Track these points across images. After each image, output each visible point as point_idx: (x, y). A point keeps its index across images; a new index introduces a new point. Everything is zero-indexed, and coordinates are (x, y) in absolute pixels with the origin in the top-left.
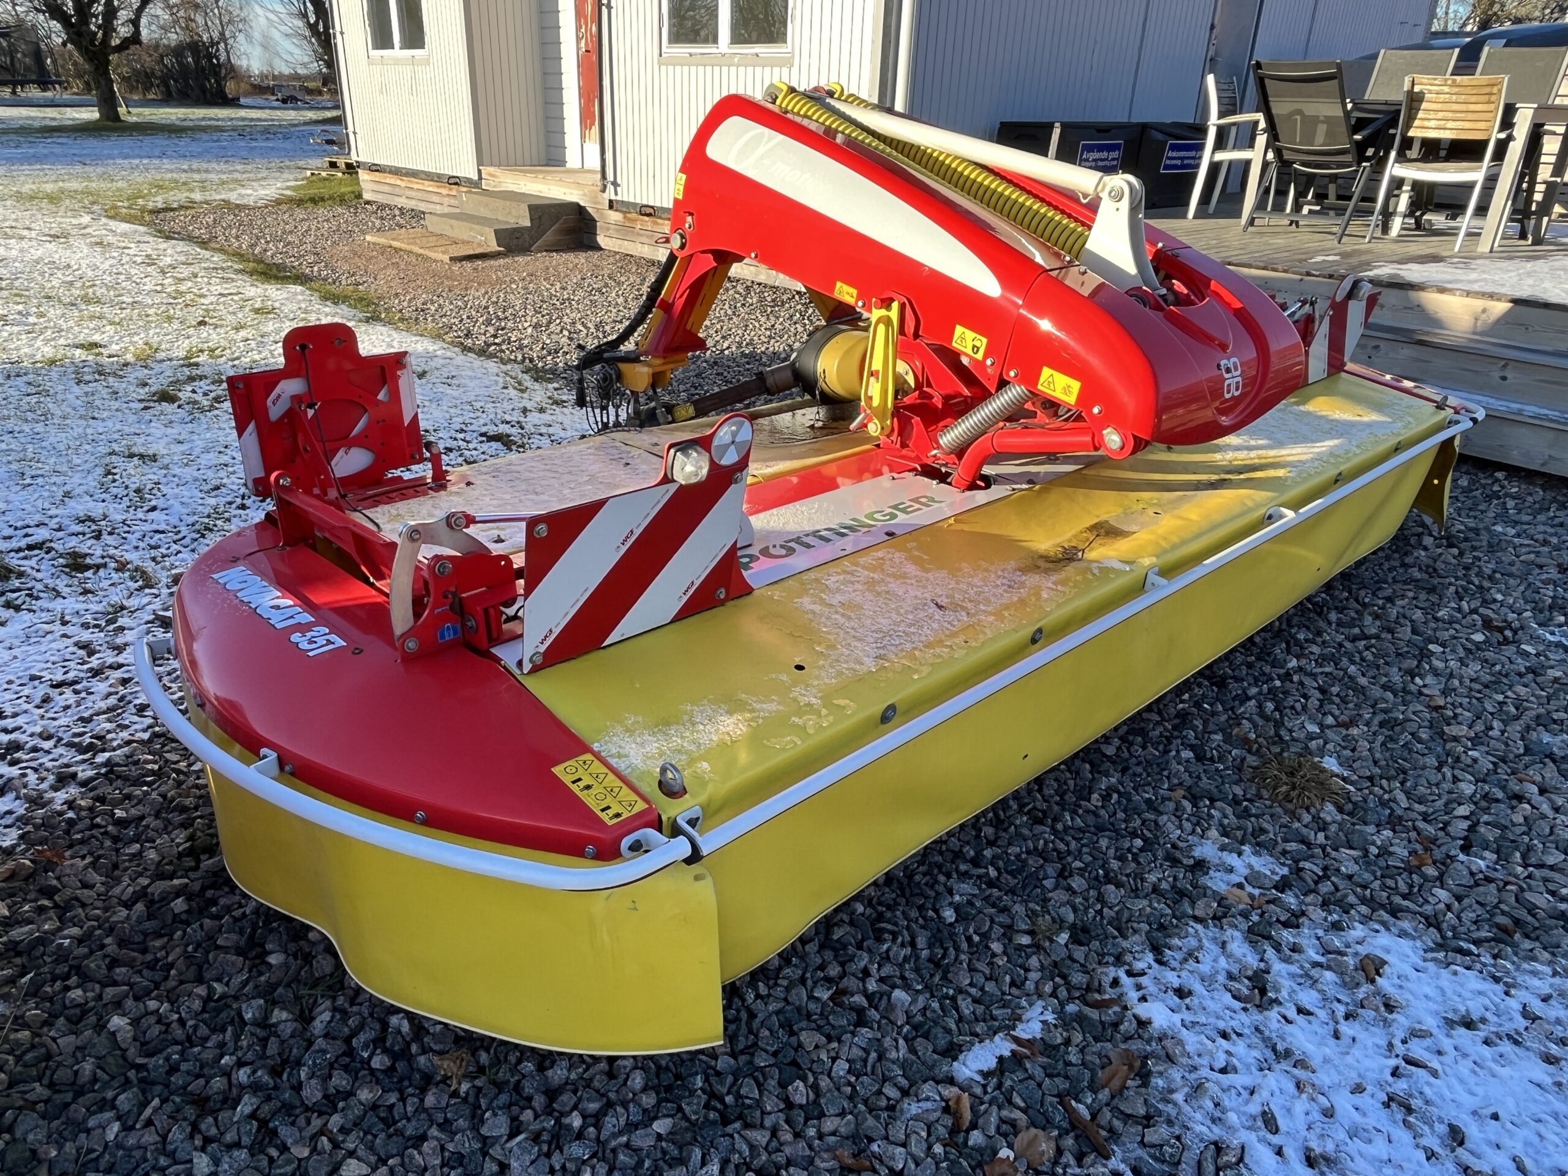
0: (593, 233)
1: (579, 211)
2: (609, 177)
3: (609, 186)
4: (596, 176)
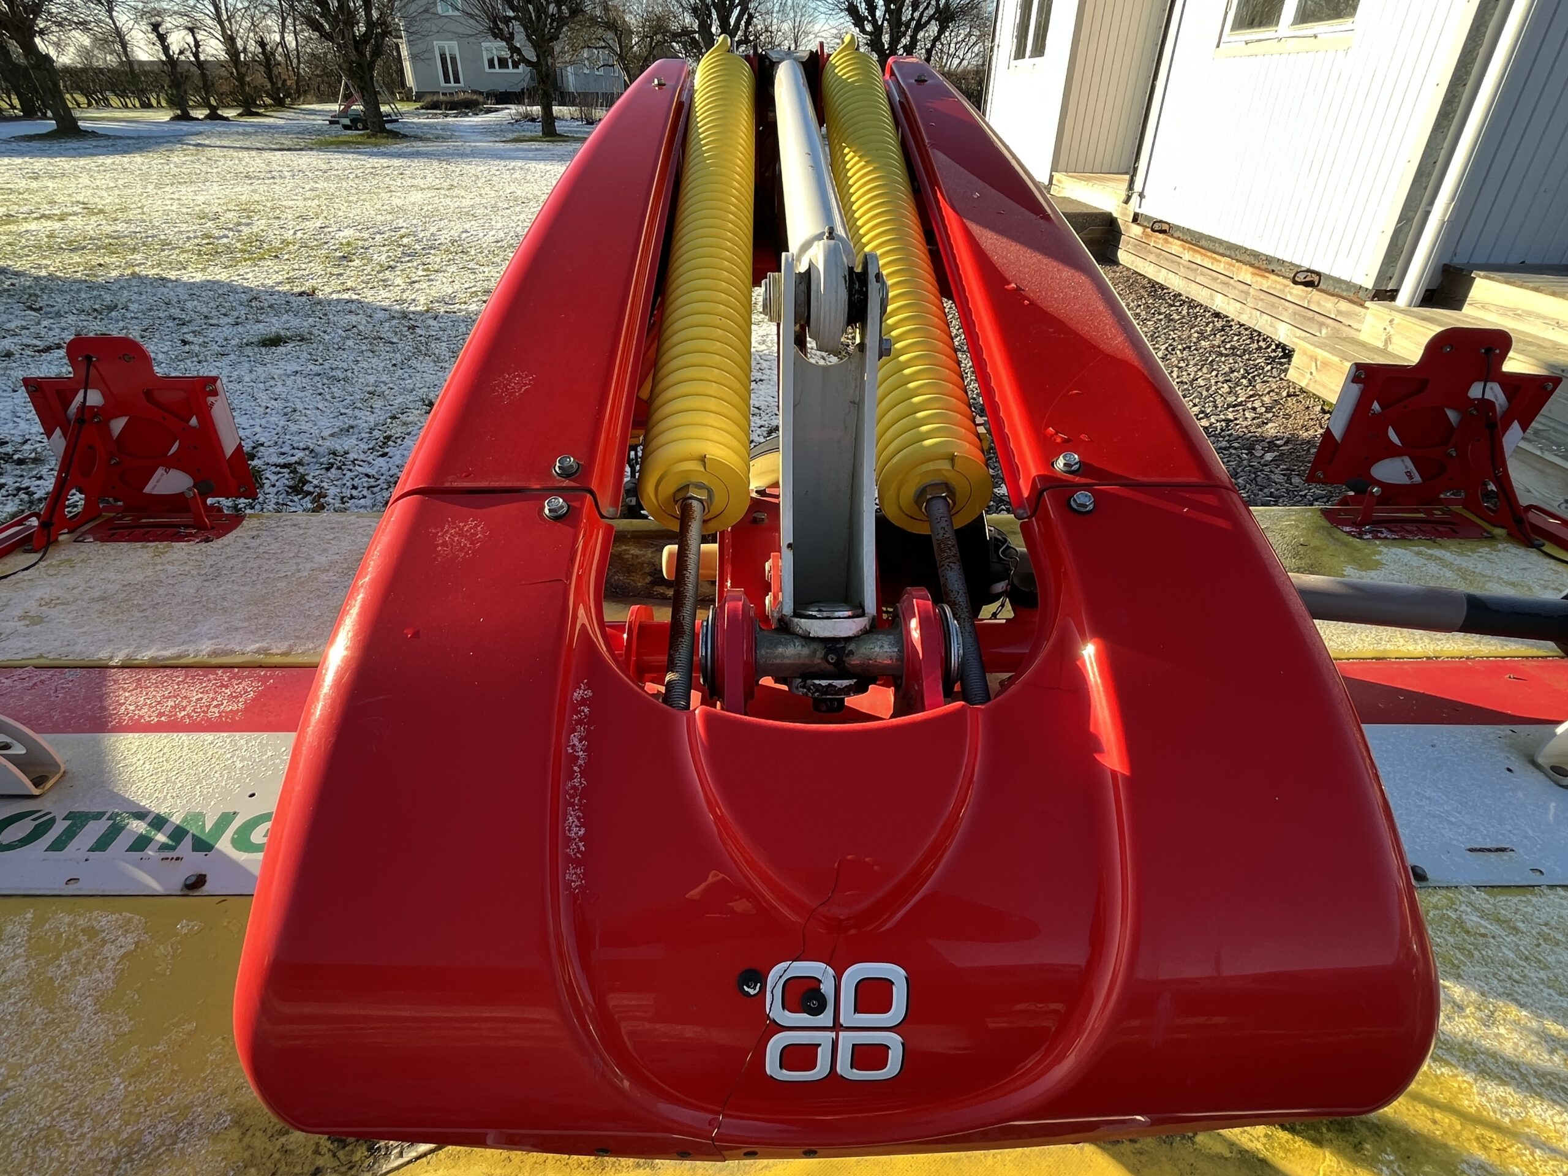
0: (1117, 246)
1: (1111, 222)
2: (1138, 187)
3: (1135, 198)
4: (1126, 185)
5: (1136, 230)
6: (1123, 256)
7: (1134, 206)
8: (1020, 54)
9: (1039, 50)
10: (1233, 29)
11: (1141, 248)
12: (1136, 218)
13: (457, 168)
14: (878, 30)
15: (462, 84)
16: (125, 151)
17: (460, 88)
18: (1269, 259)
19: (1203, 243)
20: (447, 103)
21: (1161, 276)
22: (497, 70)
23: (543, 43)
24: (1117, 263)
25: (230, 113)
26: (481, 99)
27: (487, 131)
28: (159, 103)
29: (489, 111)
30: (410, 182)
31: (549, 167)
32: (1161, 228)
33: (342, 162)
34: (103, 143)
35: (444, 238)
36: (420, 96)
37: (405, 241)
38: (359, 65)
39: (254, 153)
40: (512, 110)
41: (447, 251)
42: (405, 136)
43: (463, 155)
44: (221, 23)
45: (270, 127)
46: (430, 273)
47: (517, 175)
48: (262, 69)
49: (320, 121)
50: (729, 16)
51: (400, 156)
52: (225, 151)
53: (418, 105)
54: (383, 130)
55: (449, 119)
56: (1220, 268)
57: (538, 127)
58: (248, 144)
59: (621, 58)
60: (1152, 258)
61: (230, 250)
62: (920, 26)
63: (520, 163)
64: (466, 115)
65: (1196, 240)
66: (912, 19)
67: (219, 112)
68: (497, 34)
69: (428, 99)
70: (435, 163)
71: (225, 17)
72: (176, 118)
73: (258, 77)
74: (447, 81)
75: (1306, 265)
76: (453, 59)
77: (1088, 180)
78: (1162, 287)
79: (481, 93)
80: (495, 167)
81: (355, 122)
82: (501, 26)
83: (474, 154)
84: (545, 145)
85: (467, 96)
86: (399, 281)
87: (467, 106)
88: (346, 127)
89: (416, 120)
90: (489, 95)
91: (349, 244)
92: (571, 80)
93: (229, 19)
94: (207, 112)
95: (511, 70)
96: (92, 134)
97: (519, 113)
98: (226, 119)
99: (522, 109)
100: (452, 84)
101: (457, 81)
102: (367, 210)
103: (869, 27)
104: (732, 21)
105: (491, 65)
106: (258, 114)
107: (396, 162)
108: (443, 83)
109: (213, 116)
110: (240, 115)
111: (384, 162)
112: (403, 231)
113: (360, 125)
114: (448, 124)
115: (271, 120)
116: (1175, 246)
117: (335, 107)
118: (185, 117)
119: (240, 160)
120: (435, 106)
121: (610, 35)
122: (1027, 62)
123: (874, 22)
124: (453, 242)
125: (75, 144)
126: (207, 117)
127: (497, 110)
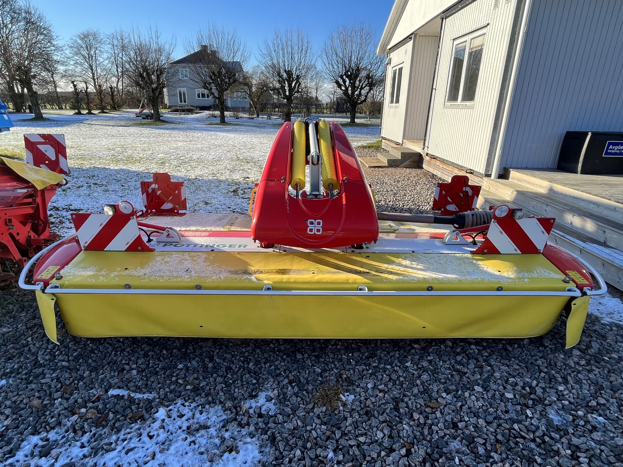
0: (422, 162)
1: (420, 155)
2: (426, 145)
3: (426, 148)
4: (423, 144)
5: (428, 158)
6: (424, 166)
7: (426, 150)
8: (392, 102)
9: (397, 101)
10: (448, 100)
11: (429, 163)
12: (427, 154)
13: (191, 134)
14: (347, 89)
15: (187, 103)
16: (62, 126)
17: (187, 104)
18: (462, 167)
19: (445, 162)
20: (181, 110)
21: (435, 172)
22: (201, 98)
23: (221, 91)
24: (423, 168)
25: (96, 112)
26: (194, 108)
27: (198, 120)
28: (66, 107)
29: (197, 113)
30: (174, 139)
31: (224, 135)
32: (434, 158)
33: (146, 131)
34: (53, 123)
35: (195, 157)
36: (170, 107)
37: (182, 158)
38: (153, 98)
39: (111, 127)
40: (206, 113)
41: (197, 161)
42: (167, 122)
43: (191, 129)
44: (94, 80)
45: (113, 117)
46: (193, 168)
47: (213, 137)
48: (110, 97)
49: (133, 116)
50: (292, 83)
51: (167, 129)
52: (100, 127)
53: (169, 110)
54: (159, 120)
55: (182, 116)
56: (450, 169)
57: (218, 120)
58: (107, 124)
59: (250, 96)
60: (432, 166)
61: (122, 159)
62: (362, 88)
63: (213, 133)
64: (188, 114)
65: (443, 161)
66: (359, 86)
67: (92, 112)
68: (205, 87)
69: (174, 108)
70: (182, 132)
71: (96, 77)
72: (76, 114)
73: (108, 99)
74: (181, 101)
75: (469, 168)
76: (184, 94)
77: (414, 142)
78: (436, 176)
79: (194, 106)
80: (205, 133)
81: (147, 117)
82: (207, 85)
83: (195, 129)
84: (222, 126)
85: (189, 107)
86: (183, 170)
87: (190, 111)
88: (144, 118)
89: (169, 116)
90: (197, 107)
91: (163, 159)
92: (229, 103)
93: (97, 78)
94: (87, 111)
95: (206, 98)
96: (48, 119)
97: (210, 114)
98: (94, 114)
99: (211, 112)
100: (183, 103)
101: (185, 102)
102: (165, 148)
103: (343, 88)
104: (293, 85)
105: (199, 96)
106: (106, 113)
107: (167, 131)
108: (179, 103)
109: (90, 113)
110: (100, 113)
111: (162, 131)
112: (180, 155)
113: (149, 118)
114: (182, 118)
115: (112, 115)
116: (438, 163)
117: (138, 110)
118: (79, 113)
119: (107, 130)
120: (176, 111)
121: (246, 87)
122: (394, 105)
123: (345, 86)
124: (198, 159)
125: (41, 123)
126: (88, 113)
127: (200, 113)
